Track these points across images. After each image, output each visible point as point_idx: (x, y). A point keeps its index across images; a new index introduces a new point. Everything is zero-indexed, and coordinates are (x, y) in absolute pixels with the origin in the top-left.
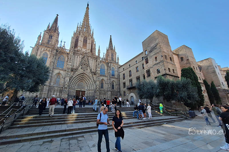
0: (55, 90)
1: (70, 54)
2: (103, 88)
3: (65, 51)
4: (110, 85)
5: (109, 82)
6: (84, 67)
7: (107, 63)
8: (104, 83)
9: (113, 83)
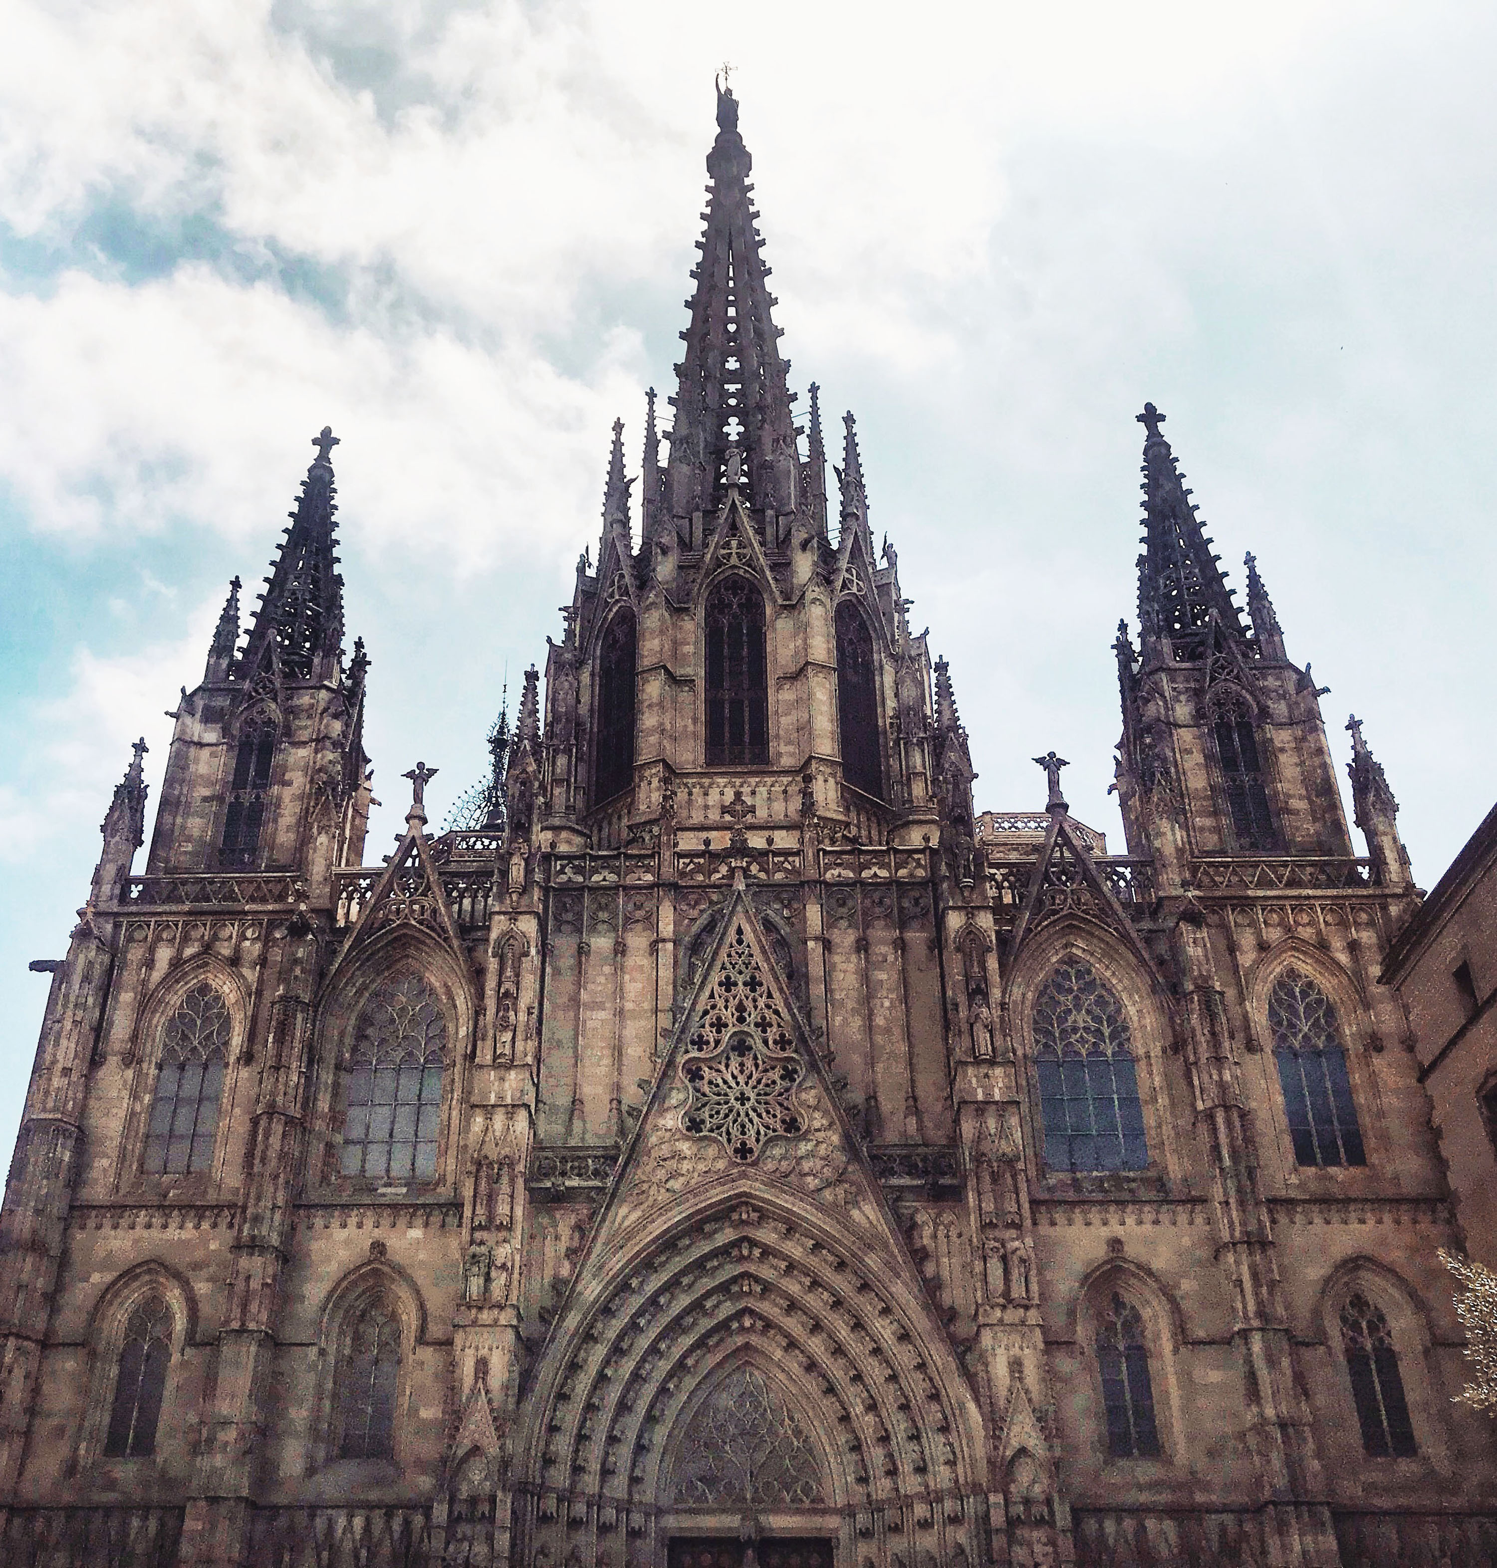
1: (499, 926)
2: (1149, 1447)
3: (434, 911)
4: (1285, 1362)
5: (1260, 1303)
6: (743, 1099)
7: (1146, 925)
8: (1157, 1336)
9: (1355, 1326)
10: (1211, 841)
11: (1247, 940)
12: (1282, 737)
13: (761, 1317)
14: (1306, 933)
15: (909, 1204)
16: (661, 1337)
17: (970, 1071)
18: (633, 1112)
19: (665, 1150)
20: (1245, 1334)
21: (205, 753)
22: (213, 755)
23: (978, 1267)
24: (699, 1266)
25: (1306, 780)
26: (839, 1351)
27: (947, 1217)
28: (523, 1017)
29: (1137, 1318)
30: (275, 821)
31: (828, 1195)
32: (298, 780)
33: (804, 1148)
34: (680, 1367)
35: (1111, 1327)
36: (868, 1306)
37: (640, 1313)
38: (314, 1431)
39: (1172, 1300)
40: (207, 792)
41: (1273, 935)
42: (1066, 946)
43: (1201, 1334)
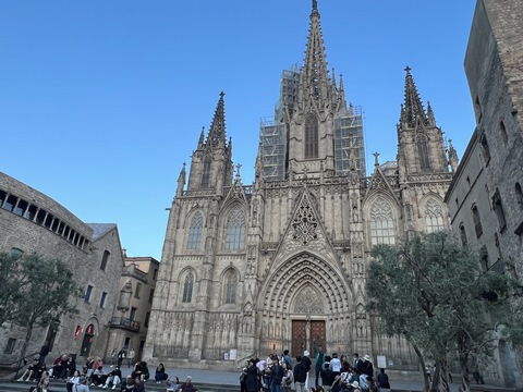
0: (224, 321)
3: (242, 195)
6: (305, 232)
7: (396, 191)
11: (420, 193)
12: (433, 145)
13: (310, 276)
14: (435, 191)
15: (339, 253)
16: (289, 280)
17: (353, 224)
18: (282, 235)
19: (288, 243)
22: (199, 164)
23: (353, 266)
24: (296, 266)
25: (438, 154)
26: (326, 283)
27: (347, 256)
28: (258, 216)
30: (211, 178)
31: (322, 251)
33: (318, 242)
34: (293, 286)
36: (331, 274)
37: (284, 275)
38: (220, 298)
40: (198, 172)
41: (426, 192)
42: (379, 195)
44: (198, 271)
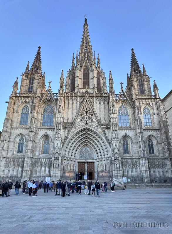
0: (42, 163)
1: (59, 98)
2: (128, 153)
3: (52, 98)
4: (144, 144)
5: (141, 138)
6: (87, 118)
7: (131, 101)
8: (129, 143)
9: (149, 142)
10: (137, 94)
11: (141, 103)
12: (145, 83)
13: (88, 141)
14: (148, 102)
15: (104, 129)
16: (77, 142)
17: (112, 114)
18: (74, 119)
19: (78, 123)
20: (140, 142)
21: (26, 80)
22: (27, 81)
23: (112, 134)
24: (81, 135)
25: (148, 88)
26: (96, 144)
27: (108, 130)
28: (62, 108)
29: (127, 141)
30: (34, 88)
31: (95, 128)
32: (37, 84)
33: (93, 123)
34: (79, 146)
35: (125, 141)
36: (99, 139)
37: (75, 140)
38: (39, 151)
39: (131, 139)
40: (26, 85)
41: (144, 103)
42: (122, 103)
43: (134, 142)
44: (27, 136)
